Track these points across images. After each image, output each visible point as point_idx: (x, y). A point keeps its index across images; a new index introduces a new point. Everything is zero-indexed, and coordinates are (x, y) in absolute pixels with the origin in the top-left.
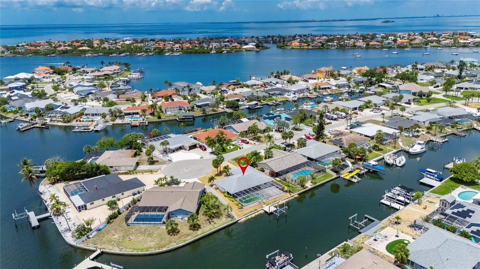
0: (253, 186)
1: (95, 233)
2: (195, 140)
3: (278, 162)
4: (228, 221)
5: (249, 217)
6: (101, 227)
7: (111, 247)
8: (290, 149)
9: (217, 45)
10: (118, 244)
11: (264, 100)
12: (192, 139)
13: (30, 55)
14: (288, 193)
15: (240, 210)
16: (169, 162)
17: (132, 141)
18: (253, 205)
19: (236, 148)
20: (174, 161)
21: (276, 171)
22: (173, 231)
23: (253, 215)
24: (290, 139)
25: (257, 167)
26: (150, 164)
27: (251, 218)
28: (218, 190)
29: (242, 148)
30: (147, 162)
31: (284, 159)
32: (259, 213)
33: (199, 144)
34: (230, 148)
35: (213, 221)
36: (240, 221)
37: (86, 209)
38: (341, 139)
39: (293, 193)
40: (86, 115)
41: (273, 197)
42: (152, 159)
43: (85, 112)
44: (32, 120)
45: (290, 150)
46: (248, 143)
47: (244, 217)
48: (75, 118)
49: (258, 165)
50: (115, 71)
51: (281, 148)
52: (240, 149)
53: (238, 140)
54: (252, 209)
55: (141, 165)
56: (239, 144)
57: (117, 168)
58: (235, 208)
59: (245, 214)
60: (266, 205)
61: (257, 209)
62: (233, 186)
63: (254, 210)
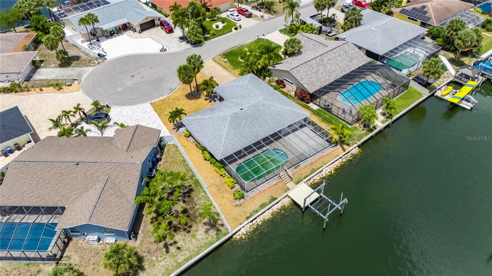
0: (265, 136)
2: (152, 10)
3: (313, 68)
4: (210, 239)
5: (259, 221)
8: (329, 31)
12: (148, 9)
14: (339, 146)
15: (238, 202)
16: (100, 60)
17: (29, 13)
18: (265, 185)
19: (230, 26)
20: (110, 57)
21: (311, 90)
23: (268, 215)
24: (329, 8)
25: (270, 76)
26: (61, 66)
27: (264, 222)
28: (190, 138)
29: (239, 28)
30: (55, 59)
31: (326, 59)
32: (279, 205)
33: (159, 19)
34: (217, 27)
35: (175, 242)
36: (237, 237)
38: (424, 7)
39: (348, 145)
41: (310, 160)
45: (330, 33)
46: (250, 16)
47: (247, 222)
49: (273, 72)
51: (314, 30)
52: (236, 29)
53: (232, 9)
54: (265, 199)
55: (43, 67)
56: (234, 19)
58: (226, 195)
59: (249, 215)
60: (295, 183)
61: (275, 197)
62: (222, 138)
63: (268, 201)
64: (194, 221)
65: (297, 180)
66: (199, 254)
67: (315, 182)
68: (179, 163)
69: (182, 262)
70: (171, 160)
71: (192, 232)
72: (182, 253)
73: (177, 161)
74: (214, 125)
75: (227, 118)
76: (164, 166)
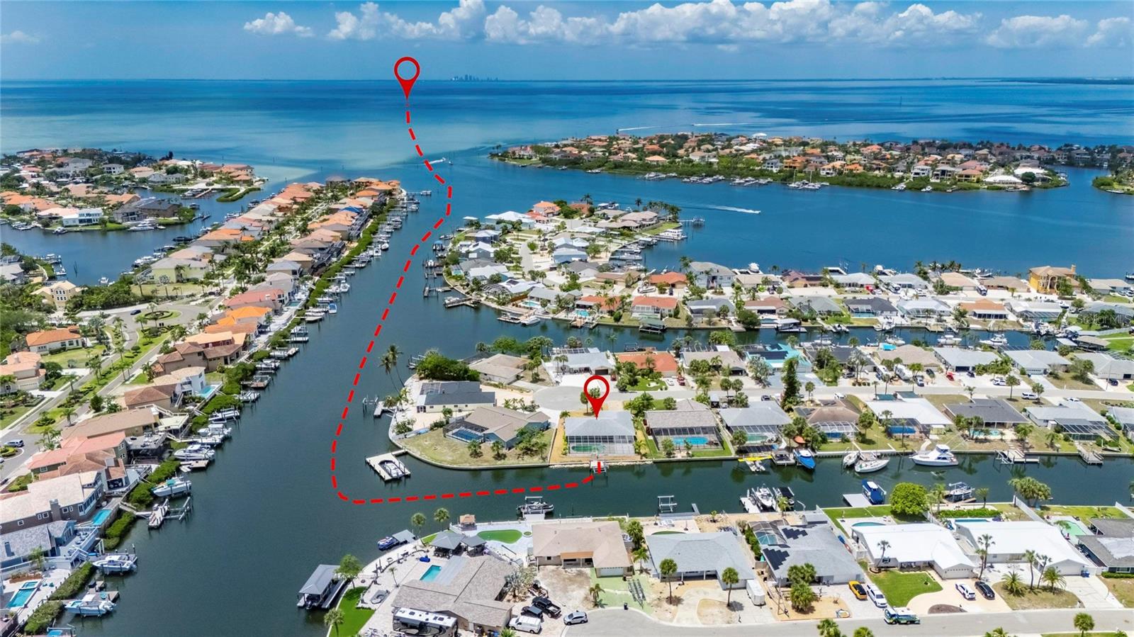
0: (598, 435)
1: (413, 435)
3: (666, 416)
4: (538, 462)
5: (566, 466)
6: (422, 431)
7: (415, 450)
9: (923, 170)
10: (424, 450)
11: (823, 319)
13: (564, 167)
14: (640, 456)
15: (562, 456)
16: (556, 385)
18: (581, 455)
19: (658, 387)
20: (563, 384)
21: (652, 427)
22: (476, 454)
23: (572, 466)
30: (529, 378)
31: (680, 415)
32: (581, 465)
33: (612, 370)
34: (650, 385)
35: (525, 457)
36: (552, 467)
37: (425, 411)
39: (647, 457)
40: (532, 298)
41: (615, 455)
42: (538, 375)
43: (531, 294)
44: (468, 293)
46: (684, 384)
47: (559, 463)
48: (513, 300)
50: (644, 223)
51: (705, 401)
52: (662, 390)
53: (675, 377)
54: (577, 460)
55: (521, 379)
56: (669, 384)
57: (491, 377)
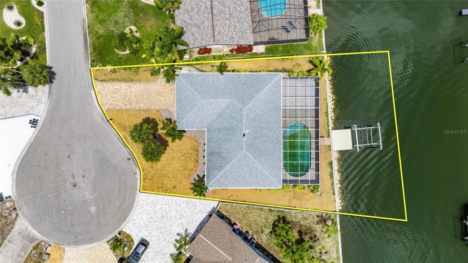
15: (319, 193)
20: (6, 191)
21: (249, 41)
27: (340, 182)
32: (336, 162)
34: (18, 24)
35: (321, 253)
54: (327, 170)
58: (307, 197)
59: (332, 191)
60: (328, 137)
61: (330, 162)
62: (264, 172)
63: (330, 169)
64: (312, 231)
65: (326, 134)
66: (338, 242)
67: (334, 119)
68: (248, 211)
69: (337, 255)
70: (240, 216)
71: (320, 237)
72: (331, 252)
73: (244, 211)
74: (243, 169)
75: (247, 155)
76: (244, 225)
